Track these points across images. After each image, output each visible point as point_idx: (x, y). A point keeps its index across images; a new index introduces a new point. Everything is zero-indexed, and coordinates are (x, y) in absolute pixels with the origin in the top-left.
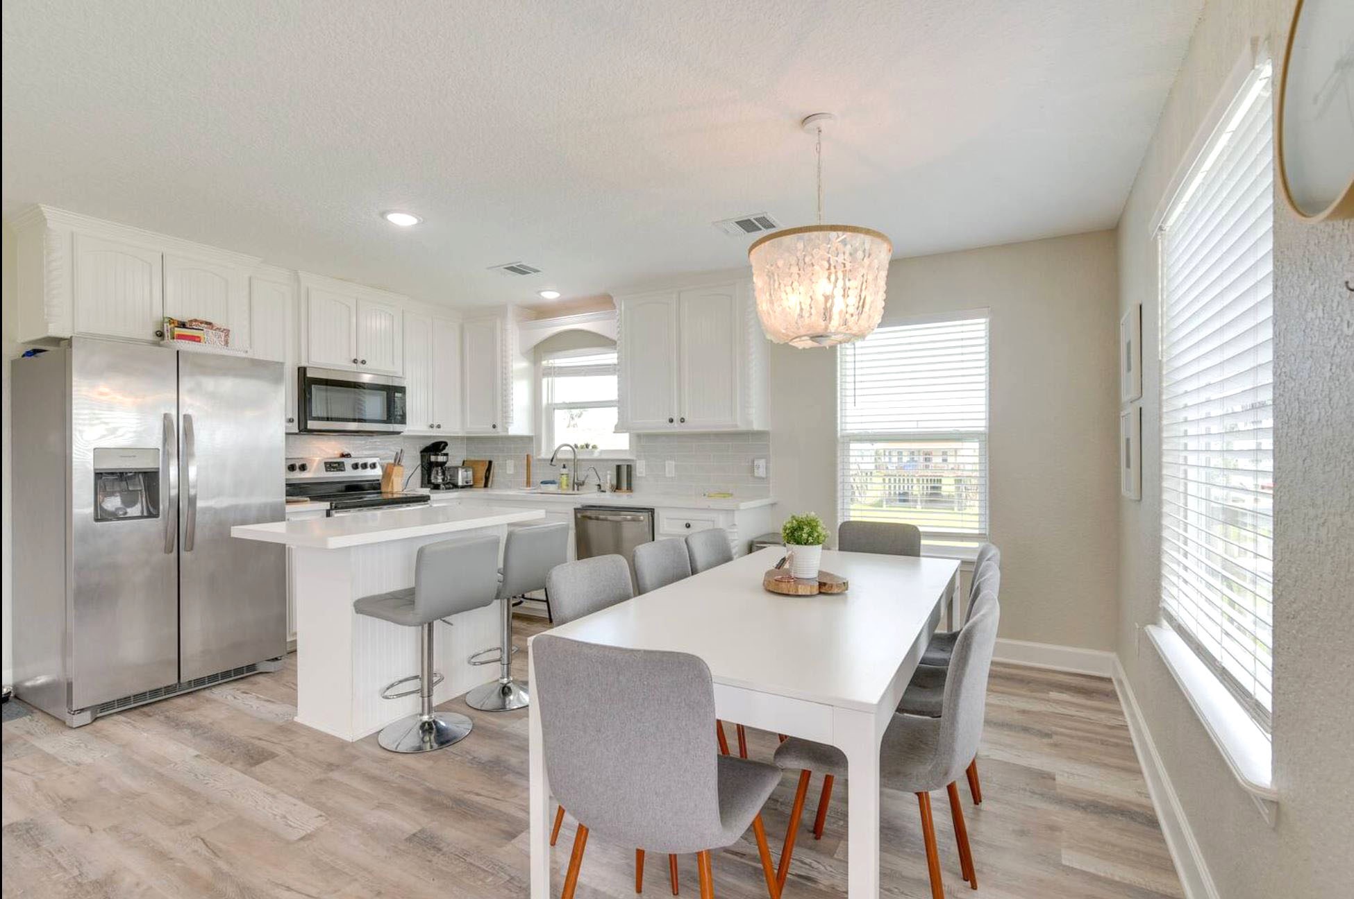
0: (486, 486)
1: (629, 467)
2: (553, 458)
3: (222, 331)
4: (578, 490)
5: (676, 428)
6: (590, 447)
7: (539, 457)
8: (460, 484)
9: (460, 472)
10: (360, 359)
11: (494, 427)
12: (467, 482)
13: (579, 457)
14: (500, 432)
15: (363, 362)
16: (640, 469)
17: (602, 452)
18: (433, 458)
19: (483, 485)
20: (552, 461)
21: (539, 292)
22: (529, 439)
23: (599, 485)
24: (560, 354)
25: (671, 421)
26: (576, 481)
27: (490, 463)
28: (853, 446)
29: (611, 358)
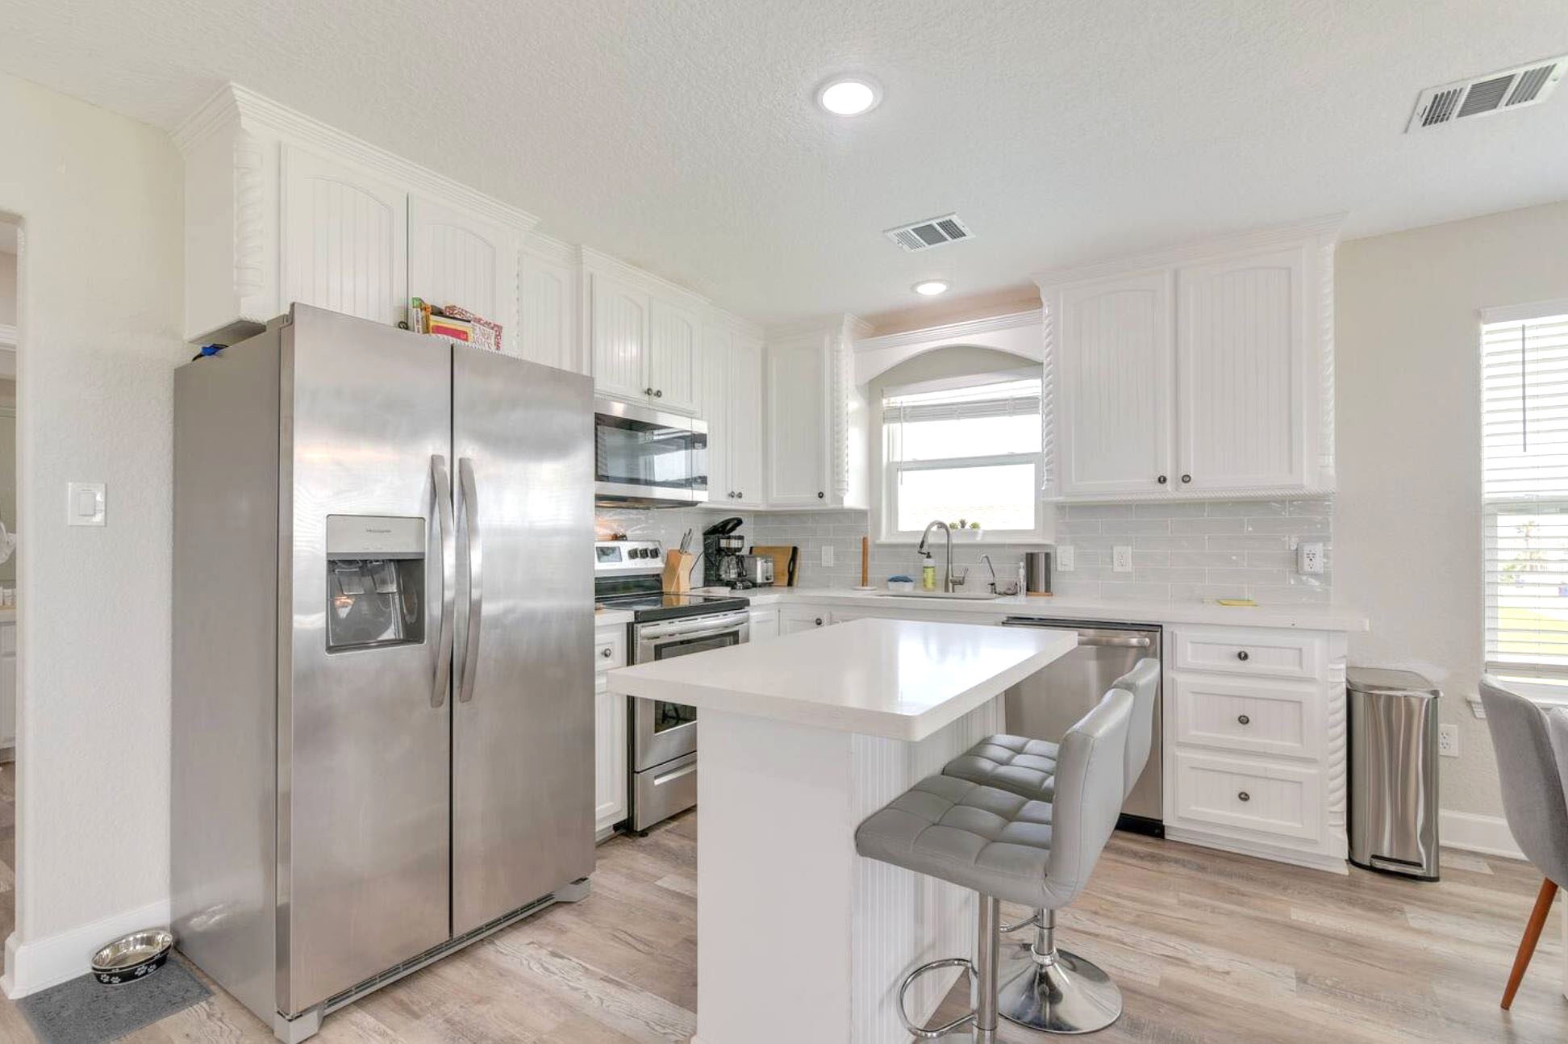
0: (790, 584)
1: (1047, 555)
2: (923, 542)
3: (492, 328)
4: (953, 591)
5: (1170, 491)
6: (967, 527)
7: (878, 542)
8: (759, 580)
9: (759, 563)
10: (655, 390)
11: (821, 495)
12: (767, 579)
13: (955, 541)
14: (829, 503)
15: (658, 394)
16: (1066, 559)
17: (986, 533)
18: (723, 543)
19: (786, 582)
20: (922, 546)
21: (913, 287)
22: (860, 514)
23: (992, 584)
24: (912, 387)
25: (1162, 480)
26: (950, 578)
27: (795, 550)
28: (1503, 520)
29: (1031, 387)
